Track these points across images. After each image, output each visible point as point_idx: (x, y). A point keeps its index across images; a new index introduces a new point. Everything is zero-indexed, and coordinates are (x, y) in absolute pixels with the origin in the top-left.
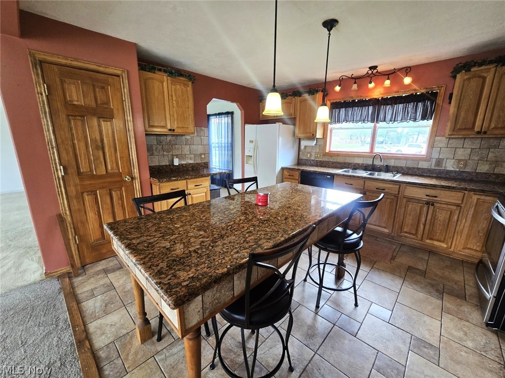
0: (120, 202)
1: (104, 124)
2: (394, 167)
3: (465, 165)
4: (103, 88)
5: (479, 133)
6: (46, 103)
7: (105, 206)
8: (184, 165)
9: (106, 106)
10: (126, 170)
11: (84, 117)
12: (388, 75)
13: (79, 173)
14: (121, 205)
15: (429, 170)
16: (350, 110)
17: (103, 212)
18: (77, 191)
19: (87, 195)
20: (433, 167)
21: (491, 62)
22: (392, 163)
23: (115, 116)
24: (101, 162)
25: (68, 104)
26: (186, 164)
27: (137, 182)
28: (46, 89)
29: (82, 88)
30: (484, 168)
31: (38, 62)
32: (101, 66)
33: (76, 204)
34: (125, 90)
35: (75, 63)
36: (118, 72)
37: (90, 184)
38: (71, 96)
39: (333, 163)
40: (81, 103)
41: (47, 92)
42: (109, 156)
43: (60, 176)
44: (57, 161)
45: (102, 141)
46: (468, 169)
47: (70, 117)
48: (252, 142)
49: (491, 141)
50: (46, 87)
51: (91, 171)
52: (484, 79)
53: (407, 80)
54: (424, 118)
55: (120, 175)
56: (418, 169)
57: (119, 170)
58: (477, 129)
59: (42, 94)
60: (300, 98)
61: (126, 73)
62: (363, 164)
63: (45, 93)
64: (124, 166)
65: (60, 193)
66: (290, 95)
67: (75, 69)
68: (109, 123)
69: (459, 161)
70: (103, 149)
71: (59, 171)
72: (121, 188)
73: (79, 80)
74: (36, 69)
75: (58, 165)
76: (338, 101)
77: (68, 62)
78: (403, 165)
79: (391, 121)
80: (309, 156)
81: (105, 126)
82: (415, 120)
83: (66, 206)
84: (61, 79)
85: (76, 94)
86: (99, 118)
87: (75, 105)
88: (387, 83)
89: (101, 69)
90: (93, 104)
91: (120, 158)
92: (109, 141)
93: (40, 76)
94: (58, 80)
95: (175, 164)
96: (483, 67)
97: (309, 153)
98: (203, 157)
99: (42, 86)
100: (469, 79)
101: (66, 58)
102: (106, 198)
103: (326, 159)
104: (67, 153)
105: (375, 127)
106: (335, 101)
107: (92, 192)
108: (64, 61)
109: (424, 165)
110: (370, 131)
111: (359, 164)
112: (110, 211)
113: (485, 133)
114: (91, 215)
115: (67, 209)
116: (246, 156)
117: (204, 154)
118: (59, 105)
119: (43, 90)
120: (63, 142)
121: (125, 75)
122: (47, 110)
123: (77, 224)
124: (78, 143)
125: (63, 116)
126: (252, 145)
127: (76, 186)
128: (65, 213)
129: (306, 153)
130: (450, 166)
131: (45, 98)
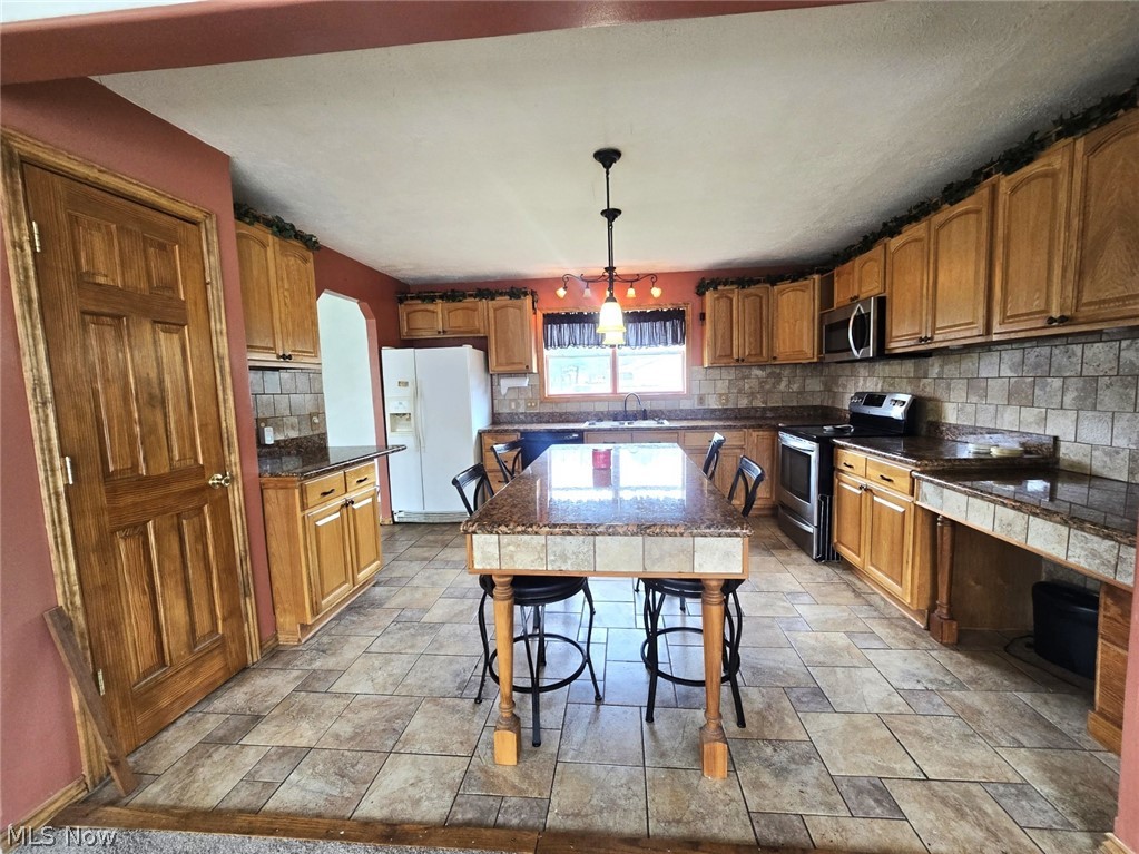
0: (200, 547)
1: (166, 339)
2: (652, 411)
3: (727, 400)
4: (162, 247)
5: (738, 360)
6: (32, 273)
7: (167, 564)
8: (282, 444)
9: (167, 293)
10: (214, 460)
11: (119, 318)
12: (632, 281)
13: (106, 475)
14: (201, 553)
15: (692, 411)
16: (577, 327)
17: (162, 585)
18: (100, 528)
19: (125, 538)
20: (696, 407)
21: (733, 283)
22: (647, 406)
23: (190, 321)
24: (159, 441)
25: (83, 281)
26: (285, 441)
27: (236, 488)
28: (36, 237)
29: (120, 243)
30: (743, 403)
31: (17, 160)
32: (163, 196)
33: (97, 569)
34: (212, 259)
35: (106, 179)
36: (199, 216)
37: (135, 505)
38: (90, 261)
39: (561, 415)
40: (113, 280)
41: (37, 244)
42: (176, 422)
43: (61, 489)
44: (55, 442)
45: (161, 382)
46: (730, 406)
47: (88, 318)
48: (406, 384)
49: (744, 370)
50: (36, 231)
51: (135, 466)
52: (731, 300)
53: (656, 292)
54: (675, 341)
55: (200, 472)
56: (681, 410)
57: (196, 460)
58: (735, 357)
59: (22, 249)
60: (494, 302)
61: (214, 219)
62: (608, 411)
63: (33, 246)
64: (208, 449)
65: (59, 540)
66: (471, 296)
67: (104, 194)
68: (176, 337)
69: (721, 395)
70: (163, 402)
71: (59, 474)
72: (201, 509)
73: (113, 222)
74: (12, 177)
75: (57, 454)
76: (556, 312)
77: (93, 174)
78: (662, 407)
79: (636, 345)
80: (513, 406)
81: (169, 345)
82: (666, 344)
83: (74, 578)
84: (70, 215)
85: (104, 259)
86: (155, 322)
87: (101, 285)
88: (631, 292)
89: (164, 202)
90: (143, 285)
91: (201, 427)
92: (174, 382)
93: (21, 199)
94: (62, 216)
95: (267, 443)
96: (727, 288)
97: (514, 400)
98: (317, 421)
99: (24, 225)
100: (718, 298)
101: (89, 163)
102: (169, 541)
103: (547, 409)
104: (80, 417)
105: (614, 355)
106: (550, 312)
107: (135, 527)
108: (81, 170)
109: (686, 405)
110: (608, 360)
111: (602, 413)
112: (179, 576)
113: (743, 360)
114: (134, 599)
115: (76, 588)
116: (391, 415)
117: (317, 414)
118: (63, 282)
119: (26, 238)
120: (69, 387)
121: (211, 224)
122: (35, 294)
123: (99, 632)
124: (105, 388)
125: (71, 314)
126: (408, 391)
127: (98, 512)
128: (71, 603)
129: (507, 402)
130: (713, 403)
131: (30, 261)
